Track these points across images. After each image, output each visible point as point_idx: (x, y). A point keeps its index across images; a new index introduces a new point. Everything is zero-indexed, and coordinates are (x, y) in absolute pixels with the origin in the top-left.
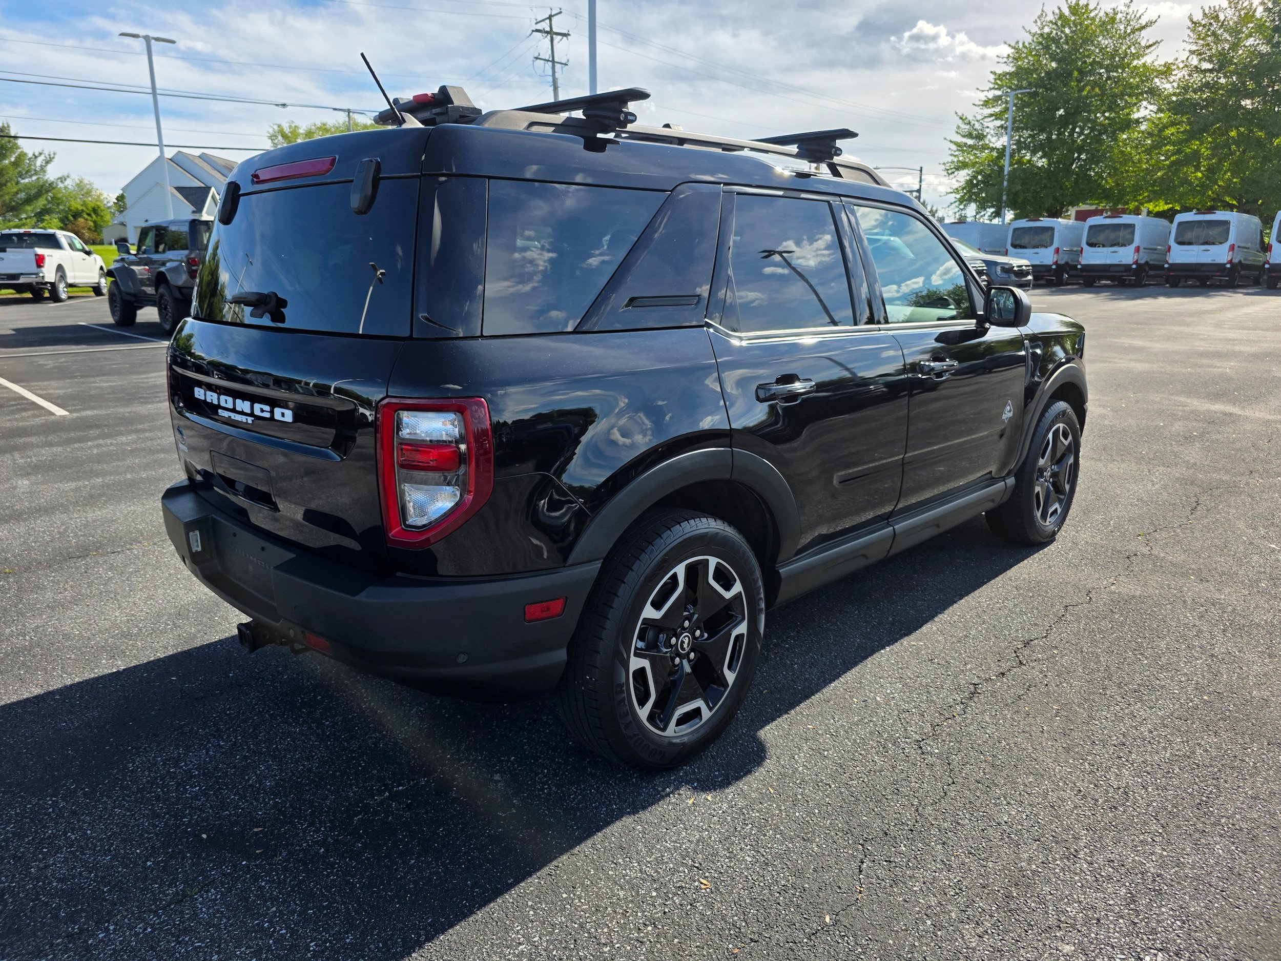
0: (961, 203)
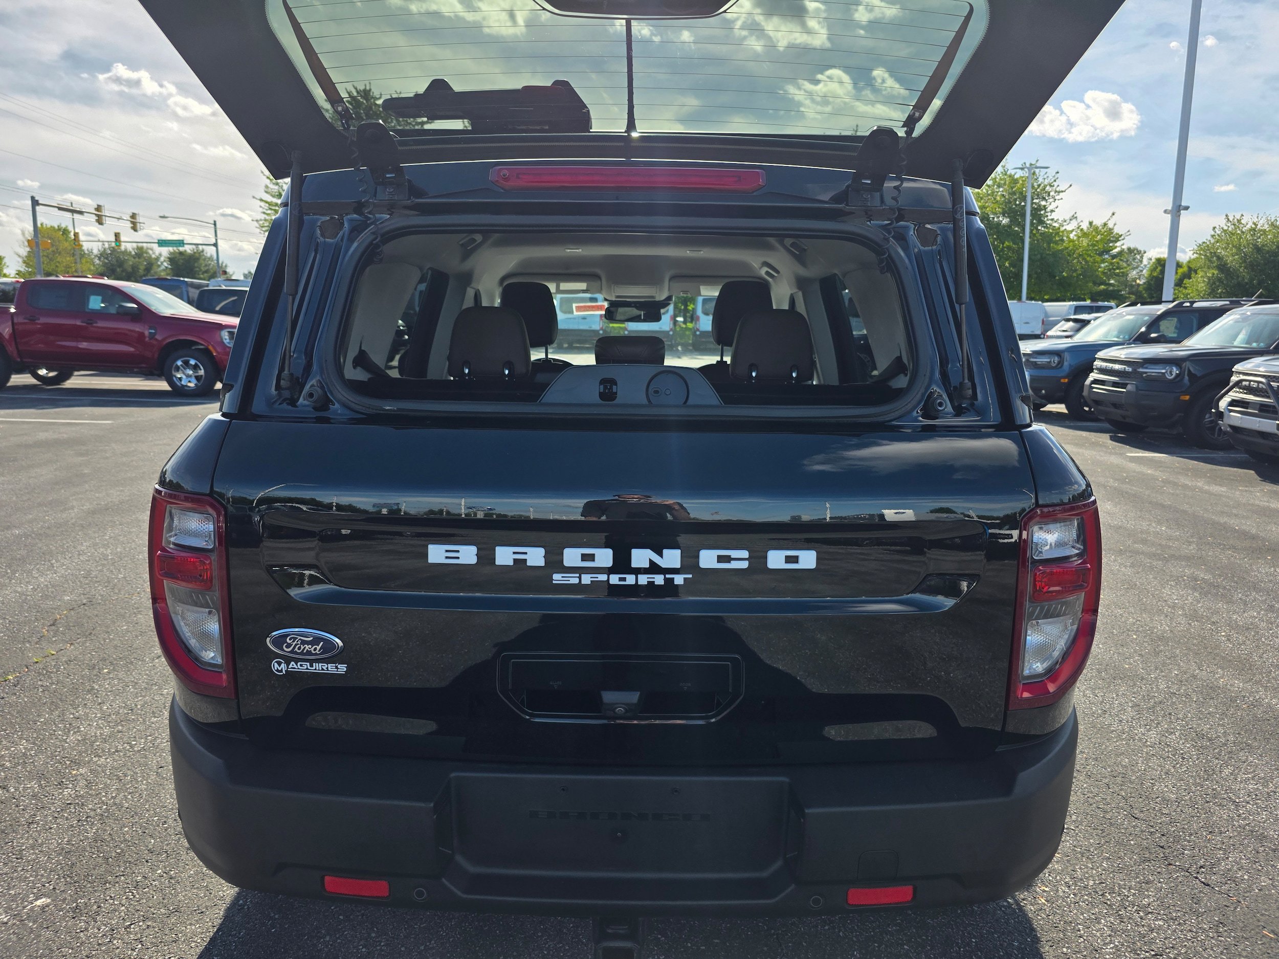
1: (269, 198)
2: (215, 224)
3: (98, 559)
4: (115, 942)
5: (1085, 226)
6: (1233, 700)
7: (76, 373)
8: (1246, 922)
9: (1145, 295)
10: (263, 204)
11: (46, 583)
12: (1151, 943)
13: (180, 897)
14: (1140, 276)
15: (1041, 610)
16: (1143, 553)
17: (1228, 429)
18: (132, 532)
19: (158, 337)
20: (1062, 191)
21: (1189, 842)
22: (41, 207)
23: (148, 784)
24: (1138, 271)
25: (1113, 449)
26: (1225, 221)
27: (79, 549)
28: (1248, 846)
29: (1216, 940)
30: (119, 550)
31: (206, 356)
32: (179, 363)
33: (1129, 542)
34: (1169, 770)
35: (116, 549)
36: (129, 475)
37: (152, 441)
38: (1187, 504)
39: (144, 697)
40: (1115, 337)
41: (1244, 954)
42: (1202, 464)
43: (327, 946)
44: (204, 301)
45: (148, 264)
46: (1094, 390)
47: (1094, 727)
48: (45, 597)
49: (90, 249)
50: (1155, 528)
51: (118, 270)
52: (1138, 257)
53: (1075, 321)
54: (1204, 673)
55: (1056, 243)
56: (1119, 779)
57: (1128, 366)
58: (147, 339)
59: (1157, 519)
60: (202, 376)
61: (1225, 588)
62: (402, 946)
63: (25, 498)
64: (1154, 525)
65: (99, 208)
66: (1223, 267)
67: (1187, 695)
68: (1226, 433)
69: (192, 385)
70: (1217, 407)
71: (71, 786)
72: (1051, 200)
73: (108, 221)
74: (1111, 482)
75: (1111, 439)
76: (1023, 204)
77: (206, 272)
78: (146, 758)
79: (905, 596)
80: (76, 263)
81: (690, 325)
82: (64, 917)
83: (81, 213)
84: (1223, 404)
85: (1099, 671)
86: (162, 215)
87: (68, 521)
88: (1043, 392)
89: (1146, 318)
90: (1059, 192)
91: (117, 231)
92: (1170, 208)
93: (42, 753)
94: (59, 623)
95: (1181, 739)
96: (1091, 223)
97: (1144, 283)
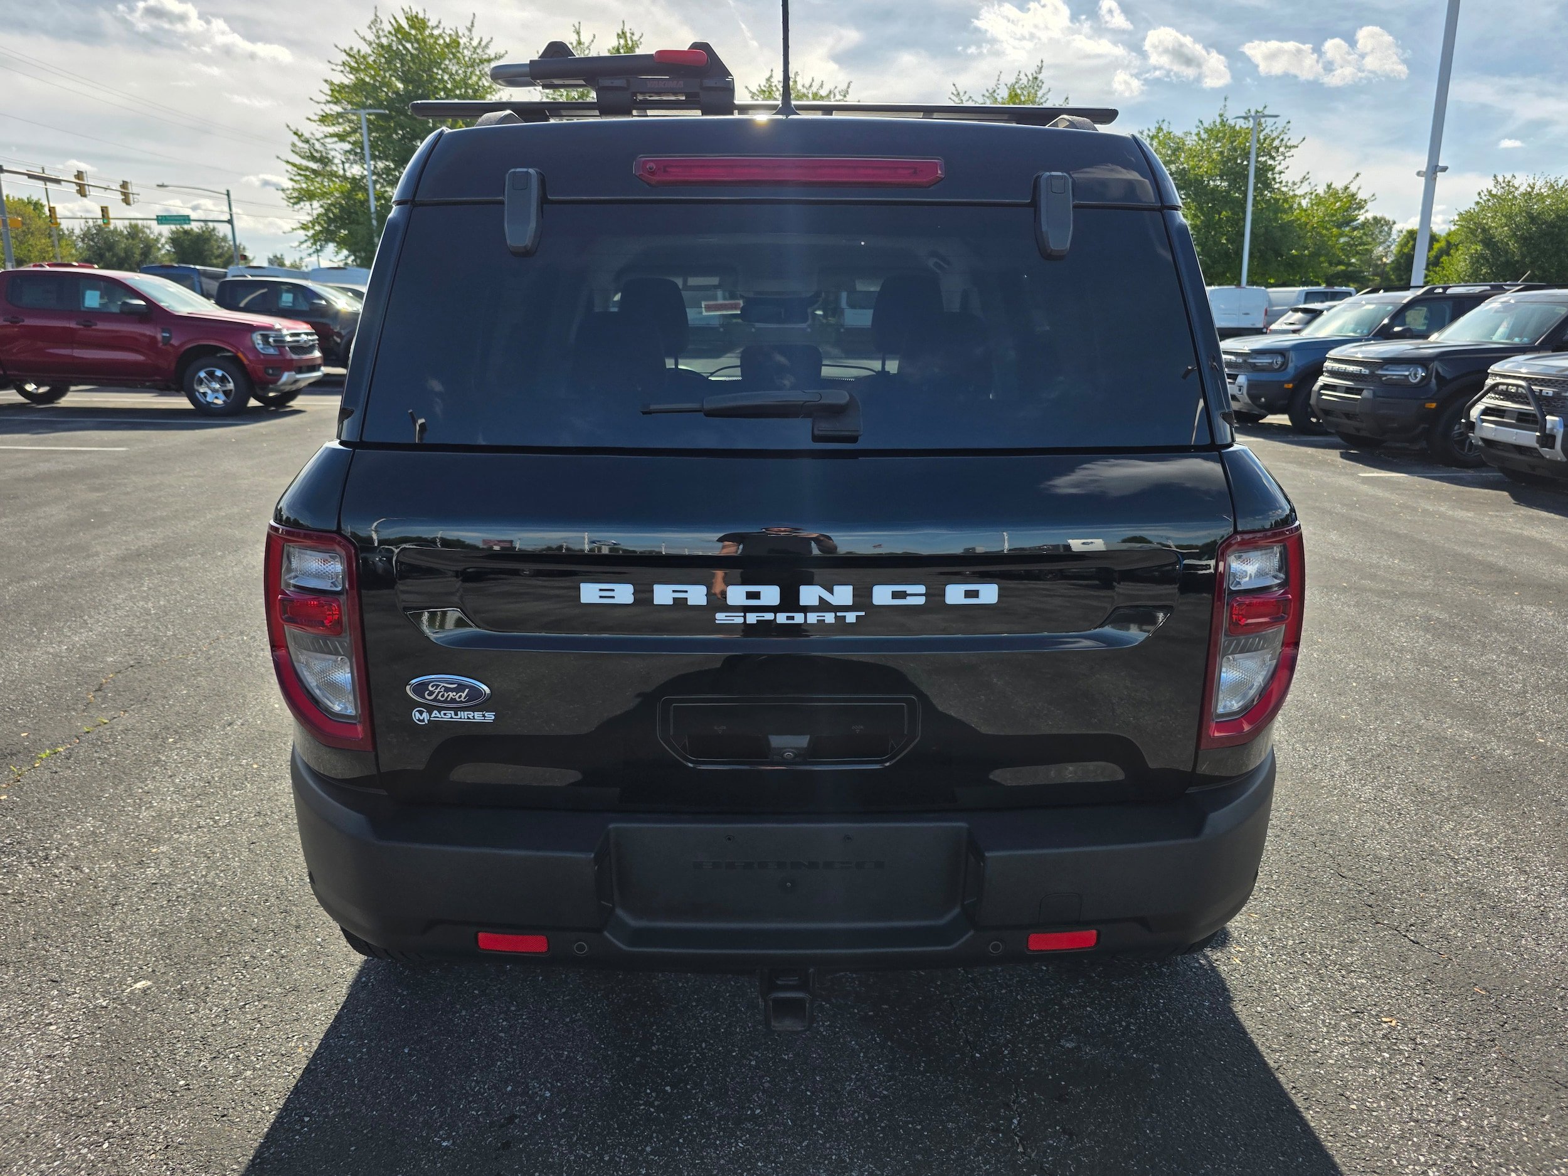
0: (315, 243)
1: (298, 160)
2: (228, 195)
3: (138, 614)
4: (231, 1022)
5: (1321, 190)
6: (1461, 752)
7: (73, 388)
8: (1457, 979)
9: (1393, 277)
10: (289, 167)
11: (82, 643)
12: (1352, 1001)
13: (296, 976)
14: (1386, 253)
15: (1238, 644)
16: (1370, 590)
17: (1480, 443)
18: (174, 582)
19: (175, 342)
20: (1294, 147)
21: (1400, 900)
22: (6, 174)
23: (241, 861)
24: (1385, 245)
25: (1343, 468)
26: (1493, 183)
27: (114, 603)
28: (1465, 903)
29: (1422, 998)
30: (162, 603)
31: (235, 365)
32: (202, 374)
33: (1355, 578)
34: (1383, 827)
35: (159, 601)
36: (159, 514)
37: (180, 472)
38: (1426, 532)
39: (221, 768)
40: (1351, 332)
41: (1452, 1010)
42: (1447, 484)
43: (464, 1021)
44: (227, 295)
45: (145, 246)
46: (1324, 397)
47: (1303, 782)
48: (84, 658)
49: (70, 228)
50: (1386, 561)
51: (107, 254)
52: (1386, 229)
53: (1305, 311)
54: (1431, 723)
55: (1285, 212)
56: (1327, 837)
57: (1365, 367)
58: (160, 345)
59: (1389, 550)
60: (231, 390)
61: (1462, 629)
62: (546, 1019)
63: (37, 543)
64: (1385, 557)
65: (80, 175)
66: (1488, 242)
67: (1409, 748)
68: (1477, 447)
69: (219, 402)
70: (1468, 416)
71: (153, 865)
72: (1281, 157)
73: (92, 192)
74: (1339, 508)
75: (1342, 457)
76: (1245, 163)
77: (220, 256)
78: (234, 833)
79: (1093, 631)
80: (53, 246)
81: (832, 320)
82: (169, 1000)
83: (57, 181)
84: (1475, 413)
85: (1312, 723)
86: (160, 184)
87: (95, 570)
88: (1263, 400)
89: (1390, 308)
90: (1290, 147)
91: (104, 205)
92: (1424, 169)
93: (113, 830)
94: (107, 688)
95: (1399, 793)
96: (1329, 186)
97: (1393, 262)
